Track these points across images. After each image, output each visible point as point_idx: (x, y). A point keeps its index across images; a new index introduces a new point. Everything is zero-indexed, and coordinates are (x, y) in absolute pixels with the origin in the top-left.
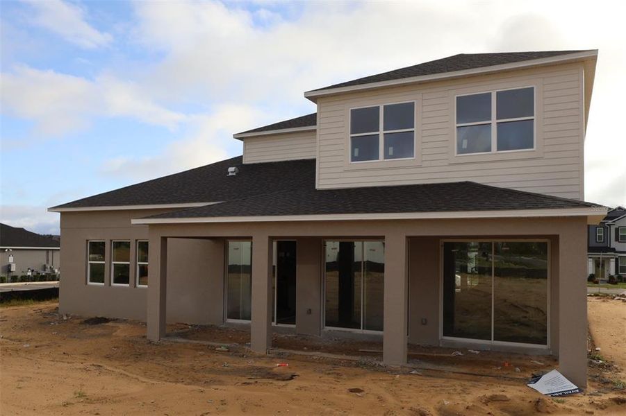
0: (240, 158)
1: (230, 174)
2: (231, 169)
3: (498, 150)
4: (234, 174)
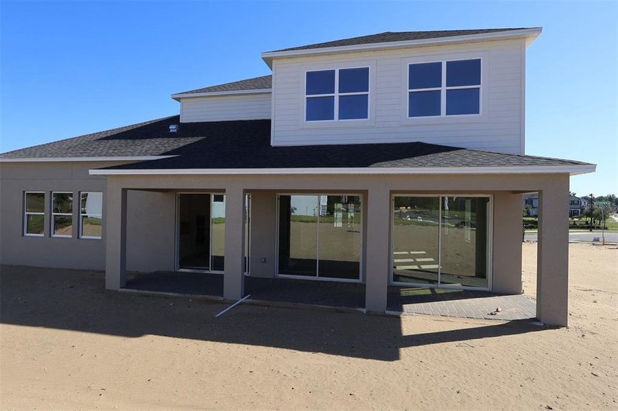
0: (178, 117)
1: (171, 131)
2: (172, 127)
3: (447, 114)
4: (175, 131)
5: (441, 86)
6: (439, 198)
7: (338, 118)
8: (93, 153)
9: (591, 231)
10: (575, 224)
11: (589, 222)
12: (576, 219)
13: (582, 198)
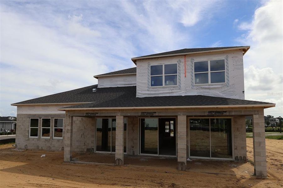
0: (97, 85)
1: (93, 91)
2: (94, 89)
3: (211, 83)
4: (95, 91)
5: (208, 71)
6: (209, 119)
7: (164, 85)
8: (59, 101)
9: (281, 133)
10: (273, 130)
11: (280, 129)
12: (274, 128)
13: (277, 118)
